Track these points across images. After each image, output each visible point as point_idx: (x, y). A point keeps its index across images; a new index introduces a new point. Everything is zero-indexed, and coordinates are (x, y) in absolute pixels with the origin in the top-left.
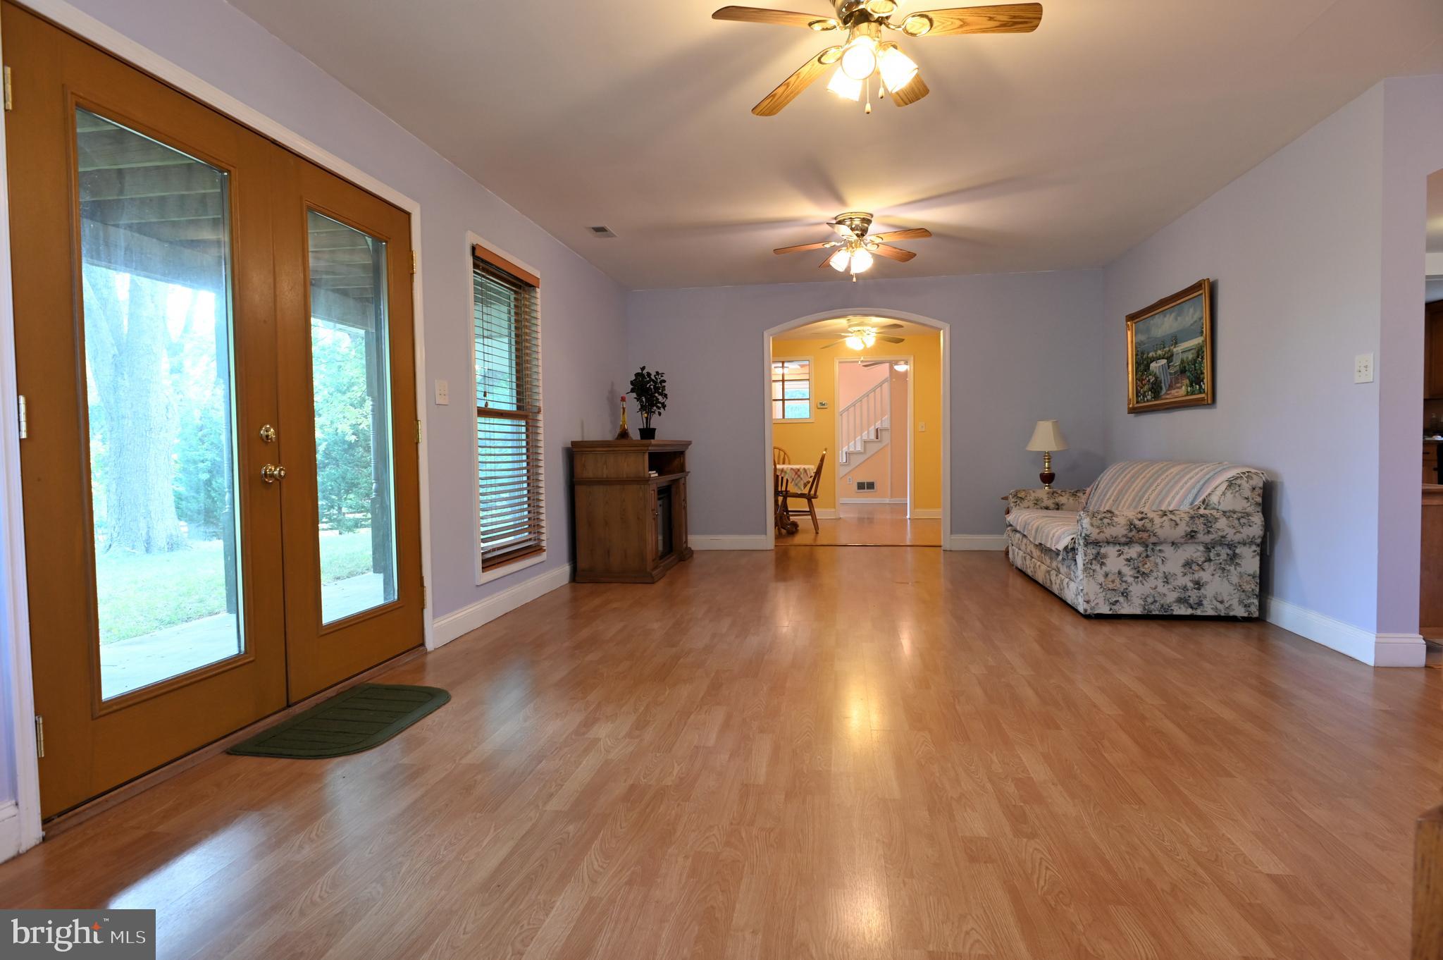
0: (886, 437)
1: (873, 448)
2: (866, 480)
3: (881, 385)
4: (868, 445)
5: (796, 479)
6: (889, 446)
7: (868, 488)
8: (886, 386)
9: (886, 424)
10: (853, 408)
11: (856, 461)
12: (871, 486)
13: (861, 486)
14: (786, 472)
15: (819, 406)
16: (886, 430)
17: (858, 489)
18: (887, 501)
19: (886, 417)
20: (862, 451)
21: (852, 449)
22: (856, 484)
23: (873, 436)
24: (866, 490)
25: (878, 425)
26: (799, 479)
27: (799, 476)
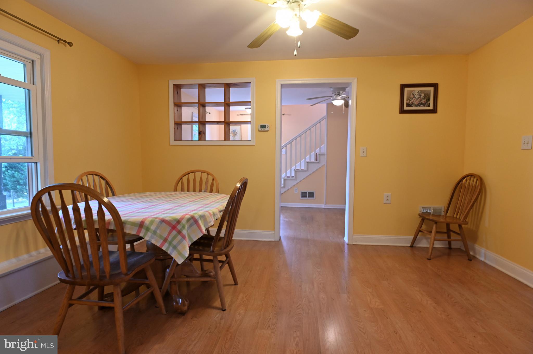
0: (323, 160)
1: (313, 168)
2: (308, 190)
3: (320, 122)
4: (310, 165)
5: (175, 237)
6: (325, 166)
7: (309, 197)
8: (324, 122)
9: (324, 150)
10: (299, 138)
11: (301, 176)
12: (311, 195)
13: (304, 195)
14: (148, 229)
15: (260, 129)
16: (324, 154)
17: (302, 197)
18: (323, 206)
19: (324, 145)
20: (306, 169)
21: (298, 168)
22: (301, 194)
23: (313, 159)
24: (307, 198)
25: (318, 151)
26: (179, 237)
27: (179, 232)
